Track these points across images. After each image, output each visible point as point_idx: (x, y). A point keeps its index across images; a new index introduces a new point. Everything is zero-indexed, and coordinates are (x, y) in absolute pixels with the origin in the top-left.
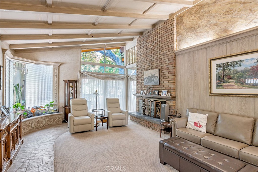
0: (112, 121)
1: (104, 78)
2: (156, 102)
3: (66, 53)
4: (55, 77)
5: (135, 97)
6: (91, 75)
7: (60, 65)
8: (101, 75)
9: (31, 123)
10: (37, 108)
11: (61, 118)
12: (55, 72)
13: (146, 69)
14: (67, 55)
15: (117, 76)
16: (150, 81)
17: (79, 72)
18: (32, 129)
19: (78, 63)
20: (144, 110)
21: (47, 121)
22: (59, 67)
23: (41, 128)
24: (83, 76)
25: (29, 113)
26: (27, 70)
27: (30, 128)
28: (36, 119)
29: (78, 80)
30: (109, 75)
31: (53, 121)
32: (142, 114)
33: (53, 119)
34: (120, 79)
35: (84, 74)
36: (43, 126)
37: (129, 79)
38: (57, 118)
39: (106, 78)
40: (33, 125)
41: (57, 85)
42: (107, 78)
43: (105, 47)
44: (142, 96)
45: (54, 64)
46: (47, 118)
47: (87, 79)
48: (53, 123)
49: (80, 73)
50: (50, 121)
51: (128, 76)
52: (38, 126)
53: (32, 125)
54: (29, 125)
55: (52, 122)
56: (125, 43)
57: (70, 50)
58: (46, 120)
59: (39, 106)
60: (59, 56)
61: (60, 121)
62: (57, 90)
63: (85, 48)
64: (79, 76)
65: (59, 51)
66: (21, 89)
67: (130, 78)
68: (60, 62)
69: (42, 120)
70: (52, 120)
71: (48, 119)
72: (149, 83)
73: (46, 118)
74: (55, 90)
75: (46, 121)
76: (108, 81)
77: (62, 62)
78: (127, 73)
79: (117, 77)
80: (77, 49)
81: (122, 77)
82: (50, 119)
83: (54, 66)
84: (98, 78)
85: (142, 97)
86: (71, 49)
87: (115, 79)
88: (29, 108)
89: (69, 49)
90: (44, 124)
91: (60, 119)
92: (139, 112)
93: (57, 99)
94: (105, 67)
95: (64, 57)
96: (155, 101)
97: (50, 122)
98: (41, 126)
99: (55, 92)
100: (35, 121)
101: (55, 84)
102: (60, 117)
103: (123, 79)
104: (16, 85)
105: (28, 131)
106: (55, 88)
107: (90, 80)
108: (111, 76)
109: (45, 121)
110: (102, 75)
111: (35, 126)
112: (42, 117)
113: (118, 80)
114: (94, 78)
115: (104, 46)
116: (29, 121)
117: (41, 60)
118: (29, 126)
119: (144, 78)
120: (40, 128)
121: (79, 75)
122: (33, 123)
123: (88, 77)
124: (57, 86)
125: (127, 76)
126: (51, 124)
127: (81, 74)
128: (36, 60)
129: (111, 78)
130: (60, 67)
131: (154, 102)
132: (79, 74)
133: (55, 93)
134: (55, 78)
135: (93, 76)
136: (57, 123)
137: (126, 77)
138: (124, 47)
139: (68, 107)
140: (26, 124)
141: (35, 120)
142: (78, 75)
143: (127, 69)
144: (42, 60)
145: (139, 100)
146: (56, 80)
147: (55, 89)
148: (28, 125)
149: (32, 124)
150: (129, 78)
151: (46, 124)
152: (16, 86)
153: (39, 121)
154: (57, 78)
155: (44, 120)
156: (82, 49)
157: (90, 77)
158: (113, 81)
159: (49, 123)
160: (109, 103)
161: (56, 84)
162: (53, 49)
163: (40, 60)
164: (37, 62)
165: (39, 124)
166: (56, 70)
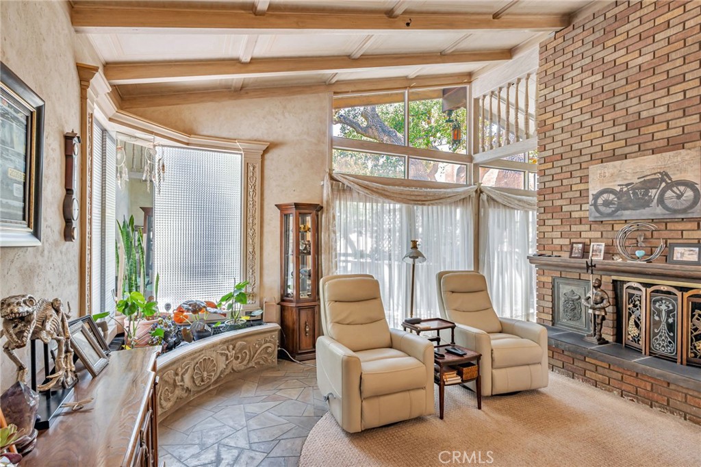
0: (494, 371)
1: (408, 198)
2: (649, 290)
3: (285, 107)
4: (251, 194)
5: (534, 265)
6: (366, 188)
7: (266, 151)
8: (398, 185)
9: (180, 375)
10: (196, 308)
11: (275, 344)
12: (250, 174)
13: (599, 156)
14: (287, 115)
15: (449, 190)
16: (630, 205)
17: (327, 177)
18: (185, 395)
19: (323, 142)
20: (598, 321)
21: (229, 357)
22: (263, 156)
23: (211, 388)
24: (339, 190)
25: (170, 327)
26: (163, 166)
27: (178, 392)
28: (196, 353)
29: (324, 205)
30: (421, 187)
31: (248, 356)
32: (594, 340)
33: (250, 351)
34: (456, 203)
35: (343, 184)
36: (219, 377)
37: (483, 201)
38: (260, 345)
39: (413, 198)
40: (187, 377)
41: (257, 221)
42: (418, 198)
43: (406, 88)
44: (592, 266)
45: (246, 145)
46: (231, 347)
47: (352, 200)
48: (250, 365)
49: (332, 178)
50: (238, 357)
51: (481, 192)
52: (203, 381)
53: (182, 380)
54: (175, 380)
55: (245, 362)
56: (470, 75)
57: (299, 96)
58: (227, 356)
59: (203, 300)
60: (264, 118)
61: (270, 354)
62: (257, 240)
63: (343, 90)
64: (326, 191)
65: (262, 100)
66: (142, 237)
67: (488, 196)
68: (266, 138)
69: (214, 355)
70: (245, 352)
71: (233, 349)
72: (627, 212)
73: (228, 349)
74: (250, 241)
75: (227, 359)
76: (420, 207)
77: (272, 138)
78: (476, 181)
79: (448, 193)
80: (320, 94)
81: (464, 192)
82: (241, 351)
83: (247, 154)
84: (387, 197)
85: (590, 271)
86: (300, 93)
87: (441, 201)
88: (168, 306)
89: (294, 93)
90: (221, 373)
91: (270, 350)
92: (553, 325)
93: (257, 275)
94: (409, 158)
95: (279, 121)
96: (647, 285)
97: (239, 360)
98: (213, 381)
99: (250, 249)
100: (193, 364)
101: (251, 219)
102: (270, 342)
103: (464, 200)
104: (124, 222)
105: (172, 407)
106: (250, 232)
107: (361, 204)
108: (429, 190)
109: (224, 358)
110: (402, 188)
111: (194, 382)
112: (214, 346)
113: (450, 204)
114: (375, 197)
115: (405, 84)
116: (175, 367)
117: (205, 133)
118: (175, 385)
119: (592, 192)
120: (209, 386)
121: (328, 187)
122: (187, 370)
123: (355, 195)
124: (257, 227)
125: (479, 192)
126: (243, 368)
127: (334, 182)
128: (189, 132)
129: (429, 198)
130: (267, 156)
131: (640, 290)
132: (326, 183)
133: (248, 252)
134: (250, 199)
135: (373, 191)
136: (262, 362)
137: (474, 193)
138: (465, 88)
139: (293, 305)
140: (166, 378)
141: (193, 359)
142: (325, 186)
143: (476, 166)
144: (208, 134)
145: (553, 280)
146: (254, 205)
147: (249, 239)
148: (172, 381)
149: (183, 374)
150: (484, 197)
151: (228, 371)
152: (124, 227)
153: (205, 359)
154: (257, 199)
155: (222, 354)
156: (335, 93)
157: (362, 192)
158: (435, 207)
159: (236, 365)
160: (453, 292)
161: (254, 217)
162: (242, 91)
163: (202, 133)
164: (193, 139)
165: (205, 374)
166: (251, 168)
